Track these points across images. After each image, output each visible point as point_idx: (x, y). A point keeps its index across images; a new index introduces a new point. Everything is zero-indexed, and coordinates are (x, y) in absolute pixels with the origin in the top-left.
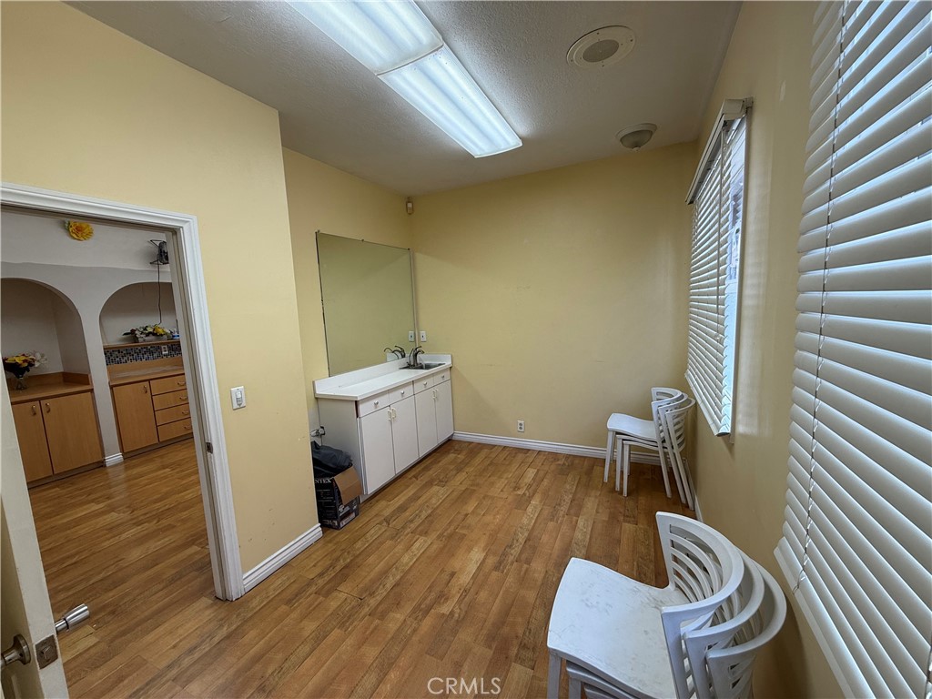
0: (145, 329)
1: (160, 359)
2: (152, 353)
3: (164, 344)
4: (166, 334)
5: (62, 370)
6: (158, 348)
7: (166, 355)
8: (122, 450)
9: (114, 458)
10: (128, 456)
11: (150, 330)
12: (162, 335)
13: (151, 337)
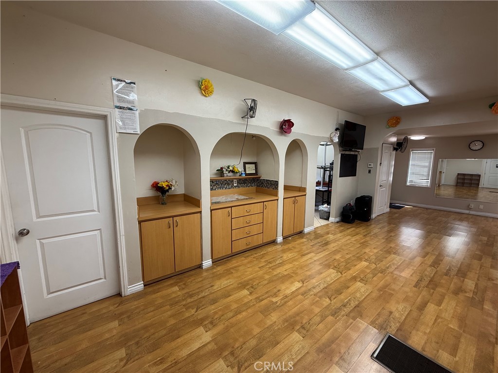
0: (228, 168)
1: (232, 189)
2: (228, 184)
3: (235, 179)
4: (239, 172)
5: (184, 193)
6: (232, 181)
7: (235, 187)
8: (212, 258)
9: (207, 263)
10: (214, 262)
11: (231, 168)
12: (237, 173)
13: (231, 174)
